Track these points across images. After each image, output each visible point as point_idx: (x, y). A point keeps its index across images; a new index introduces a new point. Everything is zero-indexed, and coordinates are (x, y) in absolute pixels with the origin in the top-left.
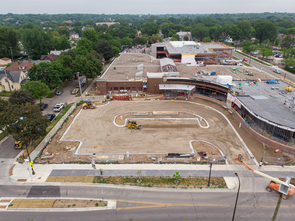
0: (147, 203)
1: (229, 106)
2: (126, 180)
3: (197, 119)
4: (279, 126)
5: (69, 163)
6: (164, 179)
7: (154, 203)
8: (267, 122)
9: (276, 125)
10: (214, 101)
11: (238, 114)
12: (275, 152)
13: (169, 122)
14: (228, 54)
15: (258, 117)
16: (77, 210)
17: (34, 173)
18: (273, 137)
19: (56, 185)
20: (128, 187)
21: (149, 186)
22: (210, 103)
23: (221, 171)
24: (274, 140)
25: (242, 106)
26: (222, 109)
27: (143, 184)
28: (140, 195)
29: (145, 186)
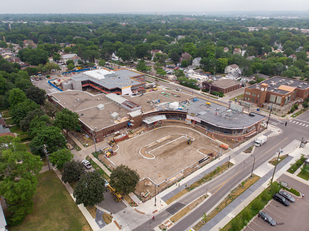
0: (219, 186)
1: (189, 122)
2: (200, 182)
3: (183, 136)
4: (231, 128)
5: (163, 191)
6: (211, 173)
7: (221, 184)
8: (225, 128)
9: (229, 128)
10: (176, 121)
11: (199, 126)
12: (232, 141)
13: (174, 144)
14: (142, 79)
15: (219, 126)
16: (201, 204)
17: (155, 205)
18: (224, 134)
19: (175, 203)
20: (204, 185)
21: (211, 179)
22: (177, 123)
23: (225, 159)
24: (228, 135)
25: (201, 121)
26: (186, 125)
27: (208, 180)
28: (213, 185)
29: (209, 180)
